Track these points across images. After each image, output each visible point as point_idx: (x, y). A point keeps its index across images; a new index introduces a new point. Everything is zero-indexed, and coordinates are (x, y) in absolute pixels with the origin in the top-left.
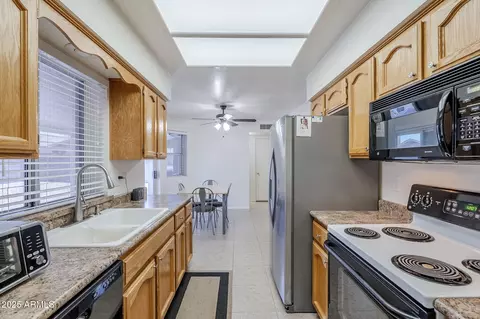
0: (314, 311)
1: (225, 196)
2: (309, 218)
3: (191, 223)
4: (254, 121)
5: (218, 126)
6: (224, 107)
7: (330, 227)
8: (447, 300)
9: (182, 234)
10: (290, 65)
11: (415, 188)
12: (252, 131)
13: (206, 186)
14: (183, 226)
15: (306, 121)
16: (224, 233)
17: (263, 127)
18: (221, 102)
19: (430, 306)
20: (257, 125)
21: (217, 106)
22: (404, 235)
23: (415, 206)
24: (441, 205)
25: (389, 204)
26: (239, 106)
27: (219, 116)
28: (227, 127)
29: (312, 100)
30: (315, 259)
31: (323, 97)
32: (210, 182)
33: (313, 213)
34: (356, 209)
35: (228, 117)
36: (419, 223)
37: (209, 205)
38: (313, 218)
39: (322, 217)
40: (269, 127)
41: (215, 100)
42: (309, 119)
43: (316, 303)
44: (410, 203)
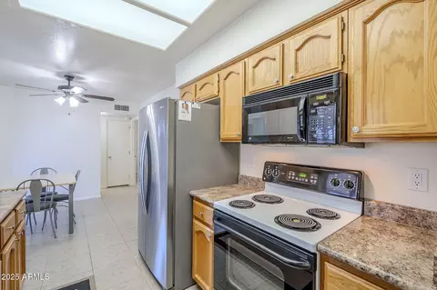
0: (194, 283)
1: (72, 187)
2: (189, 198)
3: (23, 231)
4: (112, 99)
5: (61, 100)
6: (70, 78)
7: (215, 203)
8: (322, 242)
9: (12, 251)
10: (164, 48)
11: (267, 164)
12: (105, 110)
13: (37, 176)
14: (14, 238)
15: (187, 105)
16: (71, 231)
17: (118, 107)
18: (66, 70)
19: (313, 251)
20: (112, 104)
21: (58, 74)
22: (267, 199)
23: (268, 178)
24: (285, 175)
25: (246, 177)
26: (92, 80)
27: (61, 88)
28: (74, 102)
29: (182, 88)
30: (195, 236)
31: (193, 86)
32: (44, 171)
33: (194, 193)
34: (224, 185)
35: (77, 90)
36: (271, 189)
37: (42, 199)
38: (192, 197)
39: (204, 196)
40: (126, 108)
41: (58, 66)
42: (190, 104)
43: (196, 276)
44: (264, 176)
